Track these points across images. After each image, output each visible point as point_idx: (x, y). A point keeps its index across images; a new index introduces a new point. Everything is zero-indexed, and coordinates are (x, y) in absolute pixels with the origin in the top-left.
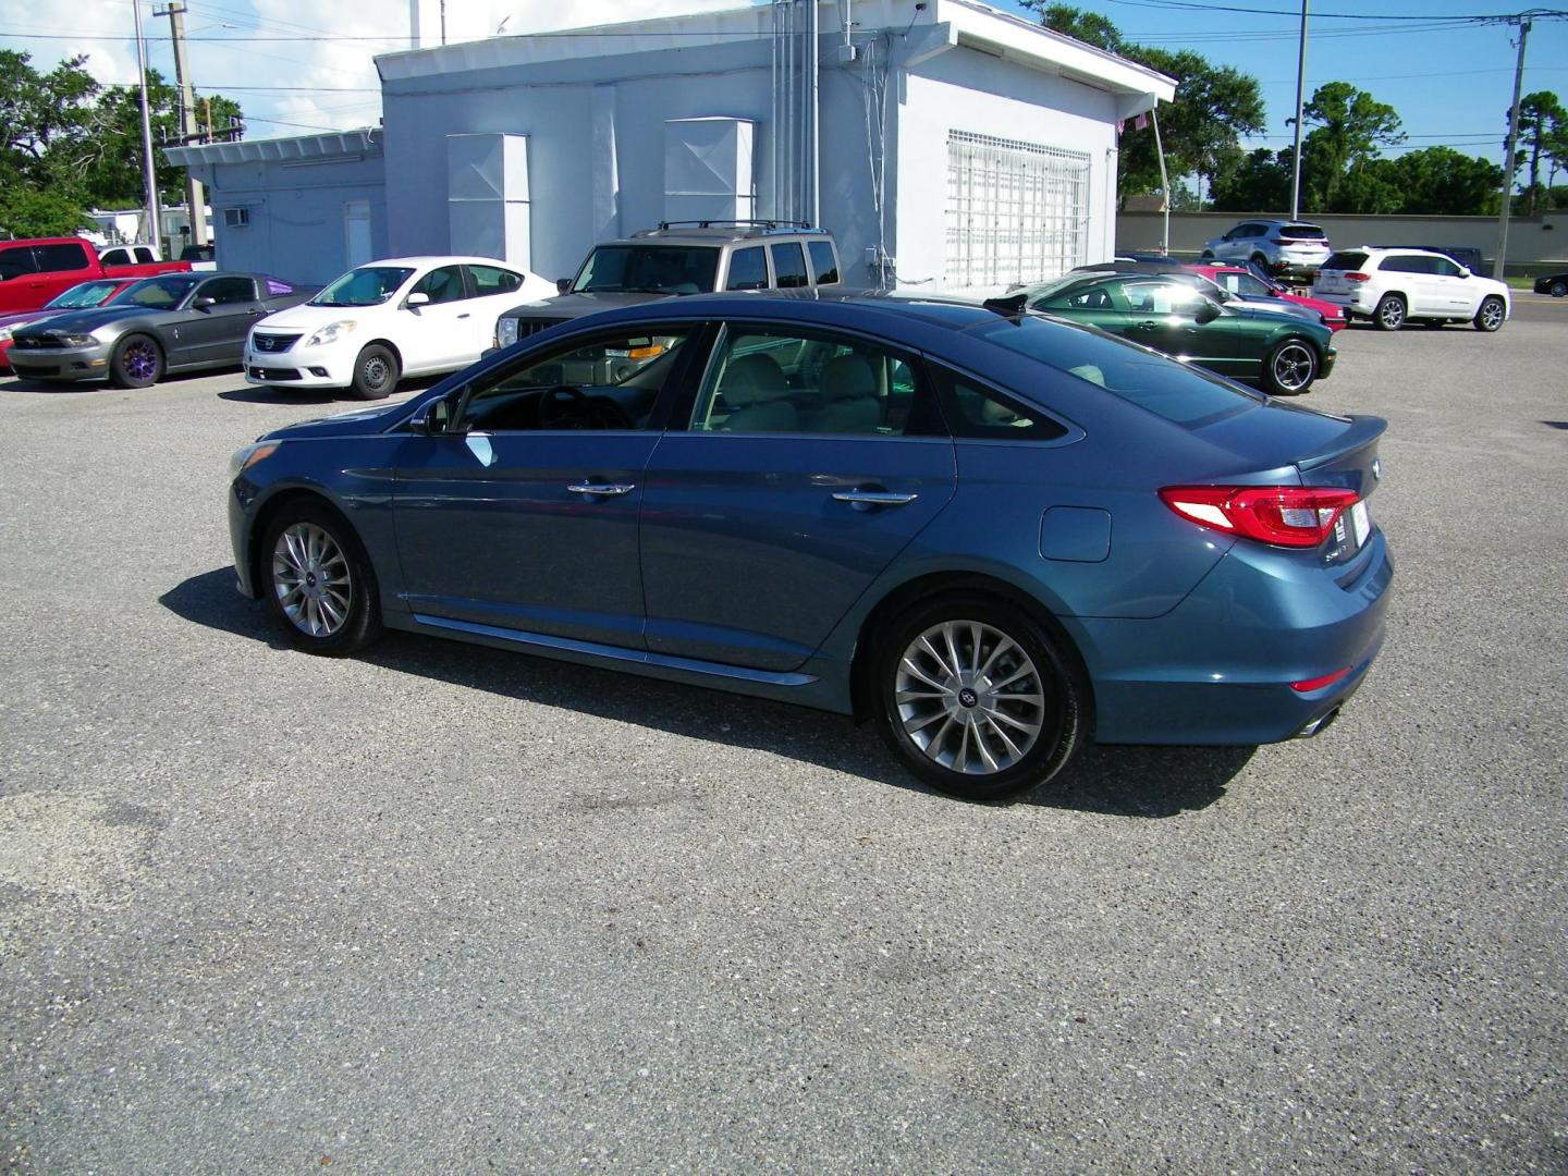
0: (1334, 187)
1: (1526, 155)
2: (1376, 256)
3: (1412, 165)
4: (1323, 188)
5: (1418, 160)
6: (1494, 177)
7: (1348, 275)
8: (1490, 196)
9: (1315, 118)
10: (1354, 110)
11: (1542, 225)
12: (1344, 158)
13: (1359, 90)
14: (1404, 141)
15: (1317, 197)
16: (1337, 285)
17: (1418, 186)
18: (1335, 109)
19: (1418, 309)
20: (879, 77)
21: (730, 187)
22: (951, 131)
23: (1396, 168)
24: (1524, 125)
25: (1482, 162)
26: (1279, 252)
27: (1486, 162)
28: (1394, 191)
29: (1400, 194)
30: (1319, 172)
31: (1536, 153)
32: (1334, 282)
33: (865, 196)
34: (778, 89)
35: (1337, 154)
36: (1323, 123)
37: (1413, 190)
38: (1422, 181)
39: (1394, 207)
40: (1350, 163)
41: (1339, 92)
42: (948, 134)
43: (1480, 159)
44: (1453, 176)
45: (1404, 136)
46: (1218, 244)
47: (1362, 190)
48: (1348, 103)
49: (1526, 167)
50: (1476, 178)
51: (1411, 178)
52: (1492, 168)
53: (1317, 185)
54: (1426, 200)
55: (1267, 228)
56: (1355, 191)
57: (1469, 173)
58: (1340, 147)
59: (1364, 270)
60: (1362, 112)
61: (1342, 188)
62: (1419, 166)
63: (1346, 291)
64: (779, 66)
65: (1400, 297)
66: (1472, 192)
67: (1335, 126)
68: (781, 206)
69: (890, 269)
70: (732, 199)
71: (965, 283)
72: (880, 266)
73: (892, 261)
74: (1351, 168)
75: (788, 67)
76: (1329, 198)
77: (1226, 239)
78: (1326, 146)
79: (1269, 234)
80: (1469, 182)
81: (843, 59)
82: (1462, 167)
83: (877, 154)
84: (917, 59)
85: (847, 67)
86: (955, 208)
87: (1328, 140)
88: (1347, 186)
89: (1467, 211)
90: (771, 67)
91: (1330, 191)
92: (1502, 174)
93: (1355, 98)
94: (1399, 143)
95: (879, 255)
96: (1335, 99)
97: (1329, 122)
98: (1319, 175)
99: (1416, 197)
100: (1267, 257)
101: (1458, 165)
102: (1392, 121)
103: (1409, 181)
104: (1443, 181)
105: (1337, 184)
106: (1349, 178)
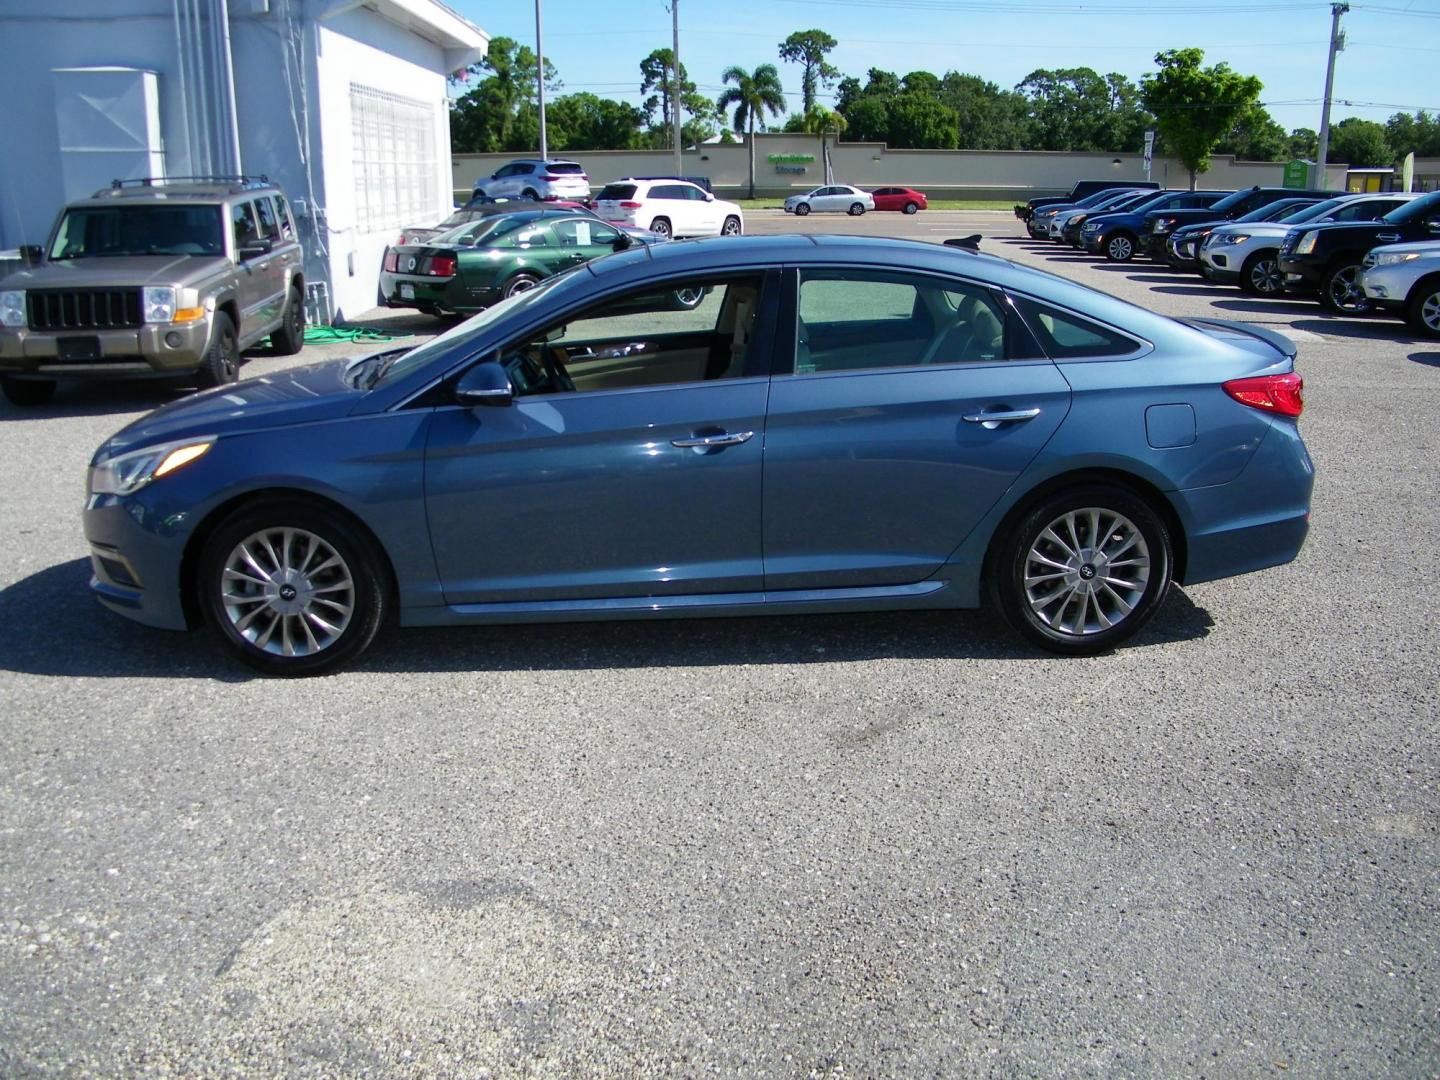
0: (508, 128)
1: (658, 99)
2: (643, 187)
3: (570, 108)
4: (498, 130)
5: (574, 104)
6: (636, 118)
7: (623, 204)
8: (634, 133)
9: (486, 68)
10: (518, 61)
11: (701, 156)
12: (513, 103)
13: (520, 44)
14: (561, 88)
15: (494, 138)
16: (613, 213)
17: (577, 125)
18: (502, 60)
19: (680, 230)
20: (295, 30)
21: (140, 140)
22: (351, 84)
23: (557, 111)
24: (653, 74)
25: (625, 105)
26: (548, 187)
27: (628, 105)
28: (559, 131)
29: (563, 133)
30: (492, 115)
31: (665, 97)
32: (611, 210)
33: (289, 150)
34: (184, 39)
35: (508, 99)
36: (493, 73)
37: (573, 129)
38: (580, 121)
39: (560, 145)
40: (517, 107)
41: (504, 46)
42: (349, 87)
43: (623, 103)
44: (604, 117)
45: (561, 83)
46: (489, 182)
47: (532, 130)
48: (513, 55)
49: (659, 109)
50: (624, 118)
51: (571, 119)
52: (633, 110)
53: (492, 127)
54: (585, 138)
55: (534, 167)
56: (527, 131)
57: (617, 114)
58: (508, 96)
59: (636, 199)
60: (525, 63)
61: (516, 129)
62: (576, 109)
63: (622, 217)
64: (182, 15)
65: (666, 220)
66: (621, 130)
67: (504, 75)
68: (198, 163)
69: (321, 220)
70: (145, 155)
71: (367, 229)
72: (311, 219)
73: (322, 212)
74: (519, 112)
75: (192, 16)
76: (504, 138)
77: (495, 178)
78: (498, 92)
79: (537, 171)
80: (617, 122)
81: (255, 9)
82: (610, 110)
83: (300, 106)
84: (333, 13)
85: (259, 18)
86: (361, 159)
87: (499, 88)
88: (520, 127)
89: (618, 146)
90: (172, 16)
91: (504, 132)
92: (642, 115)
93: (518, 51)
94: (557, 90)
95: (309, 207)
96: (501, 51)
97: (498, 72)
98: (494, 119)
99: (576, 135)
100: (538, 191)
101: (607, 108)
102: (549, 72)
103: (569, 122)
104: (596, 122)
105: (510, 126)
106: (519, 118)
